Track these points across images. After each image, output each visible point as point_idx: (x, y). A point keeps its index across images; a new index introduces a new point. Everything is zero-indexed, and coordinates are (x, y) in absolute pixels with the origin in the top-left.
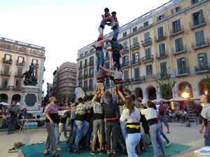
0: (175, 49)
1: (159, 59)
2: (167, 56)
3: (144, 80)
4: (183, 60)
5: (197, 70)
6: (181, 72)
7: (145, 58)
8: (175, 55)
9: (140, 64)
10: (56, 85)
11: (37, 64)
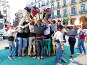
0: (71, 2)
1: (63, 7)
2: (67, 6)
3: (56, 17)
4: (74, 8)
5: (80, 12)
6: (72, 13)
7: (57, 7)
8: (71, 5)
9: (54, 10)
10: (16, 20)
11: (6, 10)
